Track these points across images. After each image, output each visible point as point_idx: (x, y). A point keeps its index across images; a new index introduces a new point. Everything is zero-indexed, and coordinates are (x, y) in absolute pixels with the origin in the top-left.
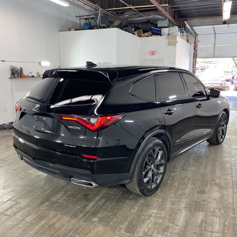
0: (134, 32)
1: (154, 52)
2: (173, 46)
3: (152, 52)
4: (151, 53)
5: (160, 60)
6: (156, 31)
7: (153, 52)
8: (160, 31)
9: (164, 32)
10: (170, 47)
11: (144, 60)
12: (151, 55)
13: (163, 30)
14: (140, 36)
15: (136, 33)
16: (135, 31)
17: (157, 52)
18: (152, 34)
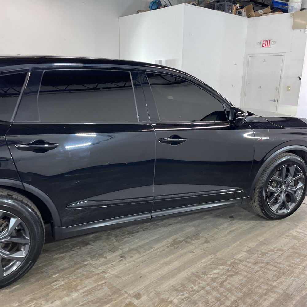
0: (241, 10)
1: (269, 41)
2: (302, 30)
3: (264, 42)
4: (263, 44)
5: (277, 55)
6: (280, 6)
7: (266, 42)
8: (287, 5)
9: (293, 6)
10: (297, 32)
11: (251, 55)
12: (263, 46)
13: (291, 3)
14: (249, 16)
15: (243, 11)
16: (242, 7)
17: (274, 42)
18: (271, 10)
